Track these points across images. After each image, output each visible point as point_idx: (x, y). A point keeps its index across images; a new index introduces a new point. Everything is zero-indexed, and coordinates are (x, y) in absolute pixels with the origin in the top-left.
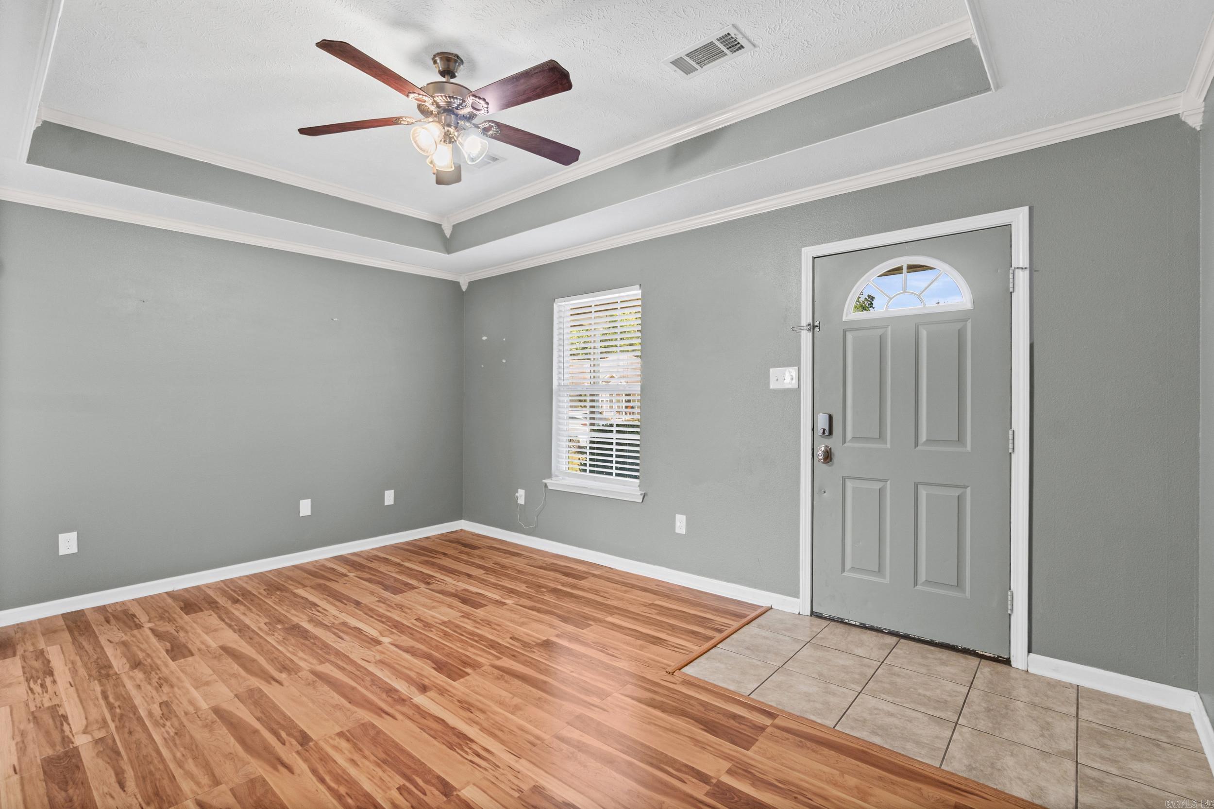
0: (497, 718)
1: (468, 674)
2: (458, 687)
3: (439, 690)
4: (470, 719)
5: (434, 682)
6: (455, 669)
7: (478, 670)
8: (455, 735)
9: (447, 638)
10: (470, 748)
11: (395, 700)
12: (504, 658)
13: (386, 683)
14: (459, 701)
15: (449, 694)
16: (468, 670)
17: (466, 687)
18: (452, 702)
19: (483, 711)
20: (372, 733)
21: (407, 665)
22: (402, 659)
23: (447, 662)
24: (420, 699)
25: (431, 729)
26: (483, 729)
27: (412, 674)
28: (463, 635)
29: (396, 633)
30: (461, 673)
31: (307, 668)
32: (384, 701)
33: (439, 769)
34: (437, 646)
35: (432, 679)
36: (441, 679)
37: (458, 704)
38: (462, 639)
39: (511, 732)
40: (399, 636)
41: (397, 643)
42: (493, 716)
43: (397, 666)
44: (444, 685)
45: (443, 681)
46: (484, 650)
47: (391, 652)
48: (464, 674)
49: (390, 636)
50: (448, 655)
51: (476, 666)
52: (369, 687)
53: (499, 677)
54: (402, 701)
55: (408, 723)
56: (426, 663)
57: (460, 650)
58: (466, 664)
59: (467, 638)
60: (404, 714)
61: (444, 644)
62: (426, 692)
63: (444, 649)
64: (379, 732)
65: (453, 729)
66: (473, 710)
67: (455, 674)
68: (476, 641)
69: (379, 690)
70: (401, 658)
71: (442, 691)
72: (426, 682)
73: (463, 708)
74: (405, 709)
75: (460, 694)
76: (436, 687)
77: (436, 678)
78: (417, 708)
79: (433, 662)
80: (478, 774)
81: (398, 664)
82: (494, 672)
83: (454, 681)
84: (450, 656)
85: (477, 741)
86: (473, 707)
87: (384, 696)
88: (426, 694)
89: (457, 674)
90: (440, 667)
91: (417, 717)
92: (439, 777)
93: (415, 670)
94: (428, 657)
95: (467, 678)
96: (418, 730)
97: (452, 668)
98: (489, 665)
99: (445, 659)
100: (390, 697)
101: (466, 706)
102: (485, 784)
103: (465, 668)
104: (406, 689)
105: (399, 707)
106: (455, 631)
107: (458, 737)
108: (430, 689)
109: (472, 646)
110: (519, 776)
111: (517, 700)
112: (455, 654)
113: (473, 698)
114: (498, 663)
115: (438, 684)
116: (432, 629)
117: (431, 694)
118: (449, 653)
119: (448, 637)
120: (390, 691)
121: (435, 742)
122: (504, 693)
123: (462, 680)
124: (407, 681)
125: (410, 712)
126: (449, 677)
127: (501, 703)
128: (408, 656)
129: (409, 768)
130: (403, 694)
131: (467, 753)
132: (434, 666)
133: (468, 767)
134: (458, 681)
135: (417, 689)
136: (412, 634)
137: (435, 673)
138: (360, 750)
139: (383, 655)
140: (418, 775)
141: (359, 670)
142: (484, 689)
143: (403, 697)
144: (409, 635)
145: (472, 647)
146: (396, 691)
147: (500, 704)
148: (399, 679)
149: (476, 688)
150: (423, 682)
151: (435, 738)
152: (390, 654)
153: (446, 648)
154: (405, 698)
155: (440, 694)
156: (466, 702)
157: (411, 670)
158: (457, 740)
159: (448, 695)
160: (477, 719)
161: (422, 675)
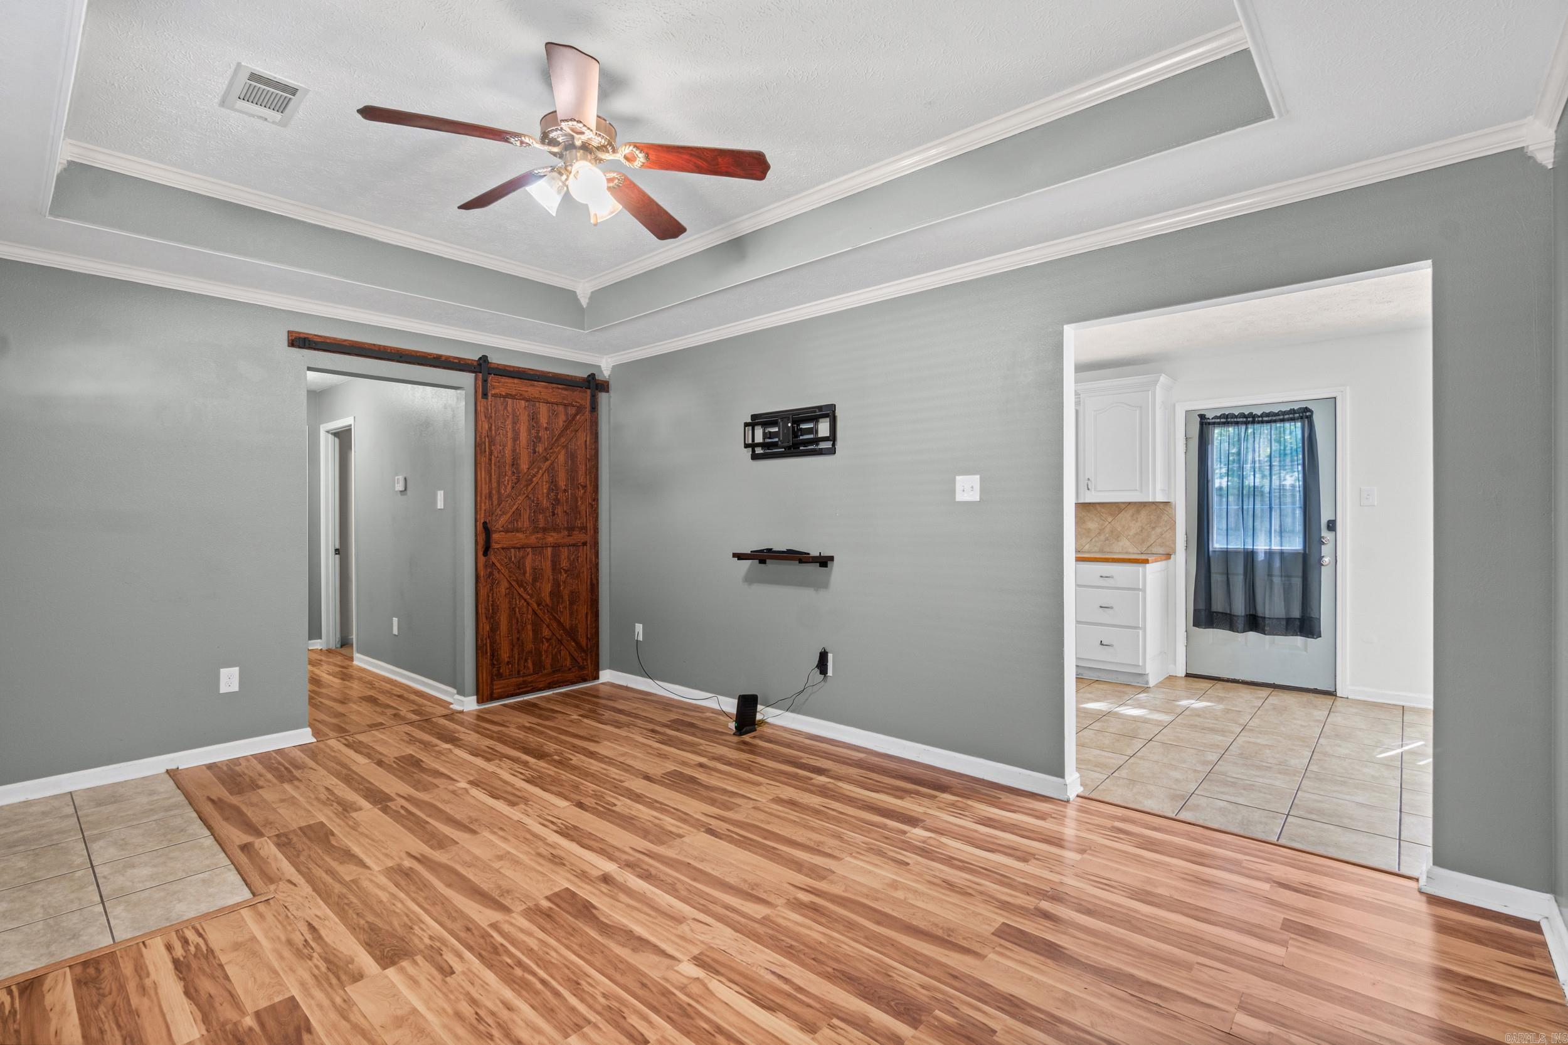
0: (526, 848)
1: (548, 898)
2: (562, 881)
3: (587, 877)
4: (554, 848)
5: (594, 887)
6: (563, 905)
7: (531, 904)
8: (572, 836)
9: (573, 973)
10: (559, 827)
11: (639, 866)
12: (484, 925)
13: (656, 887)
14: (564, 865)
15: (575, 873)
16: (545, 904)
17: (553, 881)
18: (572, 864)
19: (539, 855)
20: (650, 837)
21: (635, 914)
22: (645, 924)
23: (575, 917)
24: (610, 867)
25: (594, 840)
26: (543, 840)
27: (623, 897)
28: (543, 982)
29: (676, 988)
30: (557, 900)
31: (779, 908)
32: (651, 866)
33: (587, 816)
34: (592, 953)
35: (597, 892)
36: (585, 892)
37: (565, 862)
38: (546, 970)
39: (517, 837)
40: (667, 980)
41: (668, 961)
42: (530, 850)
43: (653, 913)
44: (580, 883)
45: (582, 888)
46: (513, 942)
47: (668, 939)
48: (553, 898)
49: (685, 981)
50: (573, 932)
51: (535, 913)
52: (676, 881)
53: (505, 894)
54: (629, 865)
55: (615, 843)
56: (608, 916)
57: (552, 942)
58: (548, 915)
59: (534, 974)
60: (625, 852)
61: (579, 956)
62: (603, 875)
63: (581, 946)
64: (645, 838)
65: (573, 840)
66: (550, 856)
67: (566, 899)
68: (520, 964)
69: (662, 878)
70: (648, 926)
71: (583, 876)
72: (604, 888)
73: (561, 858)
74: (625, 857)
75: (561, 872)
76: (591, 880)
77: (591, 893)
78: (611, 858)
79: (597, 918)
80: (556, 812)
81: (649, 915)
82: (510, 901)
83: (567, 889)
84: (570, 929)
85: (551, 832)
86: (550, 859)
87: (653, 872)
88: (603, 873)
89: (562, 898)
90: (586, 911)
91: (610, 850)
92: (586, 811)
93: (623, 905)
94: (606, 929)
95: (549, 893)
96: (607, 839)
97: (570, 909)
98: (513, 912)
99: (580, 924)
100: (645, 870)
101: (557, 860)
102: (551, 808)
103: (551, 908)
104: (630, 880)
105: (632, 859)
106: (557, 994)
107: (568, 834)
108: (598, 878)
109: (529, 952)
110: (523, 811)
111: (497, 865)
112: (563, 934)
113: (546, 868)
114: (496, 916)
115: (589, 884)
116: (602, 1000)
117: (596, 873)
118: (572, 935)
119: (572, 976)
120: (647, 876)
121: (590, 830)
122: (508, 873)
123: (557, 890)
124: (630, 889)
125: (617, 854)
126: (574, 895)
127: (516, 862)
128: (639, 930)
129: (610, 815)
130: (631, 873)
131: (562, 824)
132: (594, 911)
133: (561, 816)
134: (563, 888)
135: (614, 878)
136: (644, 985)
137: (594, 901)
138: (655, 825)
139: (678, 932)
140: (602, 812)
141: (703, 905)
142: (530, 878)
143: (629, 869)
144: (649, 984)
145: (531, 950)
146: (640, 877)
147: (518, 862)
148: (642, 892)
149: (540, 878)
150: (609, 888)
151: (590, 833)
152: (669, 936)
153: (576, 947)
154: (627, 868)
155: (586, 872)
156: (556, 864)
157: (628, 906)
158: (569, 832)
159: (575, 871)
160: (547, 848)
161: (612, 897)
